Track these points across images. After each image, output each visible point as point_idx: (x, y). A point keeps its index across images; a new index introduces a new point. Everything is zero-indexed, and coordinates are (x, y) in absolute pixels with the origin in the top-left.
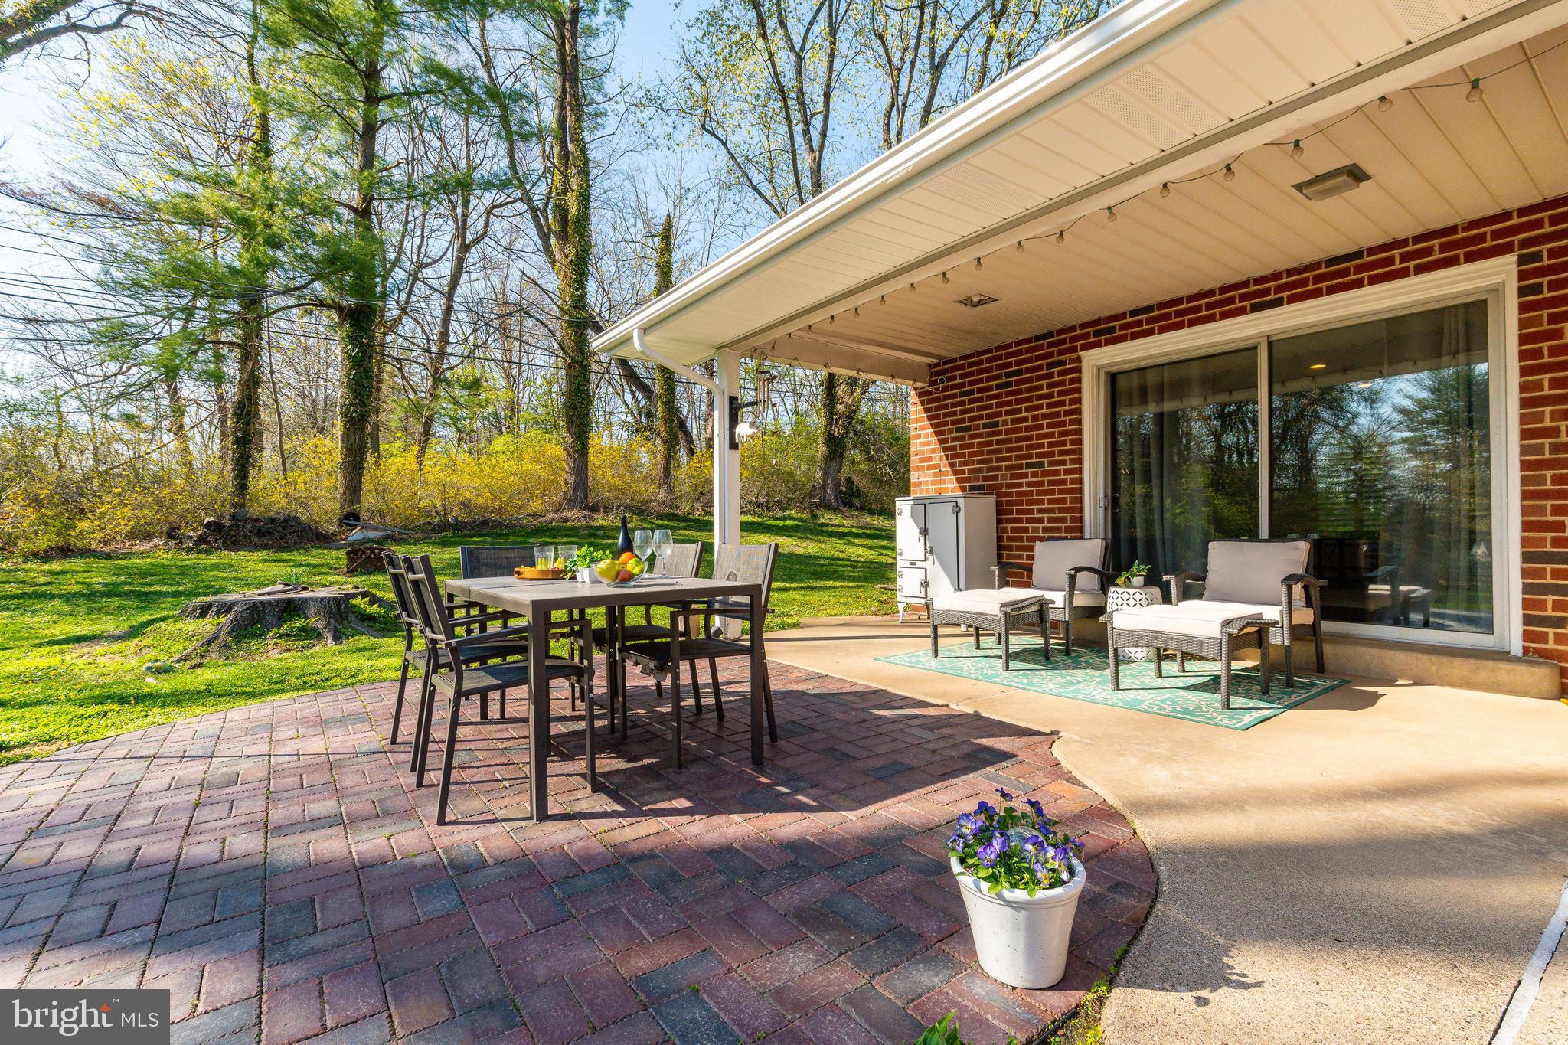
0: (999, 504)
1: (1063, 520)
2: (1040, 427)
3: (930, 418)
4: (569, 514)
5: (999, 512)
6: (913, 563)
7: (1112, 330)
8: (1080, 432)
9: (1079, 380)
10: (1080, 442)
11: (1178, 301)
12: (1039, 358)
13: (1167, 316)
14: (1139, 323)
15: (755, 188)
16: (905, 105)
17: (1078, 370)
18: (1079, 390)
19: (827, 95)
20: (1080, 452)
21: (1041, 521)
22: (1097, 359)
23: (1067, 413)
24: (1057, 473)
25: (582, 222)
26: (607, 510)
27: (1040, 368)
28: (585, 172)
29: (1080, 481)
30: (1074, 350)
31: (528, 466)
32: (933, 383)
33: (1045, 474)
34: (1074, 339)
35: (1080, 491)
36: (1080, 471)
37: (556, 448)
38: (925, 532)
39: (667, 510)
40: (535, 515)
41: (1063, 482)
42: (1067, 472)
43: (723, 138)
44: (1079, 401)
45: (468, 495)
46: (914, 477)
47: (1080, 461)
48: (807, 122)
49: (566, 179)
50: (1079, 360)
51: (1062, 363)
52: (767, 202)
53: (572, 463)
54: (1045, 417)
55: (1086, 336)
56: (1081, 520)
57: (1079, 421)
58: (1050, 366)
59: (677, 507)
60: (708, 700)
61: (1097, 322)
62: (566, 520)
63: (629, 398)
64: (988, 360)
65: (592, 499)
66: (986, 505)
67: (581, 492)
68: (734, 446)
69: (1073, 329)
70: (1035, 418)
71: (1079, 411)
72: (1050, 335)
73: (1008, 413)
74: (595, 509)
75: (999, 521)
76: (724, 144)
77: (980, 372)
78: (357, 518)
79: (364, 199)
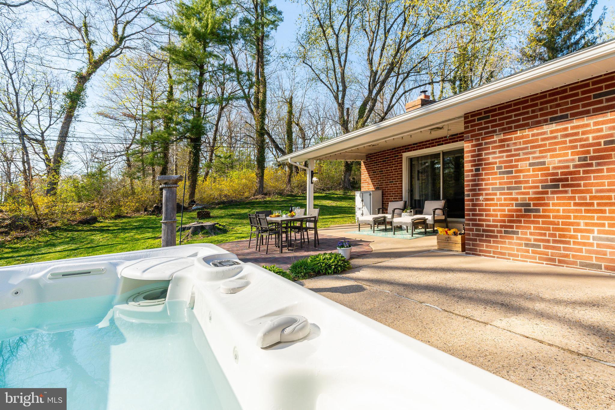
0: (382, 192)
1: (397, 196)
2: (392, 172)
3: (367, 169)
4: (258, 197)
5: (383, 194)
6: (360, 209)
7: (409, 148)
8: (402, 173)
9: (402, 160)
10: (402, 176)
11: (422, 142)
12: (393, 154)
13: (420, 146)
14: (414, 147)
15: (321, 80)
16: (373, 51)
17: (402, 158)
18: (402, 163)
19: (347, 48)
20: (402, 178)
21: (392, 196)
22: (406, 155)
23: (399, 169)
24: (396, 184)
25: (264, 102)
26: (270, 194)
27: (393, 157)
28: (265, 86)
29: (402, 186)
30: (400, 153)
31: (244, 181)
32: (367, 160)
33: (394, 184)
34: (400, 150)
35: (402, 188)
36: (402, 183)
37: (253, 174)
38: (362, 201)
39: (289, 193)
40: (247, 198)
41: (398, 186)
42: (399, 184)
43: (310, 65)
44: (402, 166)
45: (226, 192)
46: (362, 185)
47: (402, 181)
48: (339, 58)
49: (259, 89)
50: (402, 155)
51: (398, 156)
52: (325, 85)
53: (259, 180)
54: (394, 169)
55: (403, 149)
56: (402, 196)
57: (402, 171)
58: (395, 156)
59: (293, 192)
60: (306, 240)
61: (405, 146)
62: (257, 199)
63: (275, 153)
64: (381, 154)
65: (265, 191)
66: (380, 192)
67: (261, 190)
68: (312, 183)
69: (400, 147)
70: (391, 170)
71: (402, 168)
72: (395, 149)
73: (385, 168)
74: (266, 194)
75: (383, 197)
76: (311, 67)
77: (379, 157)
78: (195, 202)
79: (199, 105)
